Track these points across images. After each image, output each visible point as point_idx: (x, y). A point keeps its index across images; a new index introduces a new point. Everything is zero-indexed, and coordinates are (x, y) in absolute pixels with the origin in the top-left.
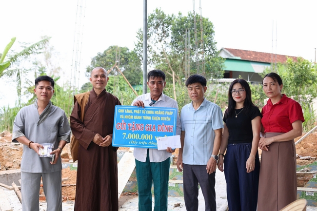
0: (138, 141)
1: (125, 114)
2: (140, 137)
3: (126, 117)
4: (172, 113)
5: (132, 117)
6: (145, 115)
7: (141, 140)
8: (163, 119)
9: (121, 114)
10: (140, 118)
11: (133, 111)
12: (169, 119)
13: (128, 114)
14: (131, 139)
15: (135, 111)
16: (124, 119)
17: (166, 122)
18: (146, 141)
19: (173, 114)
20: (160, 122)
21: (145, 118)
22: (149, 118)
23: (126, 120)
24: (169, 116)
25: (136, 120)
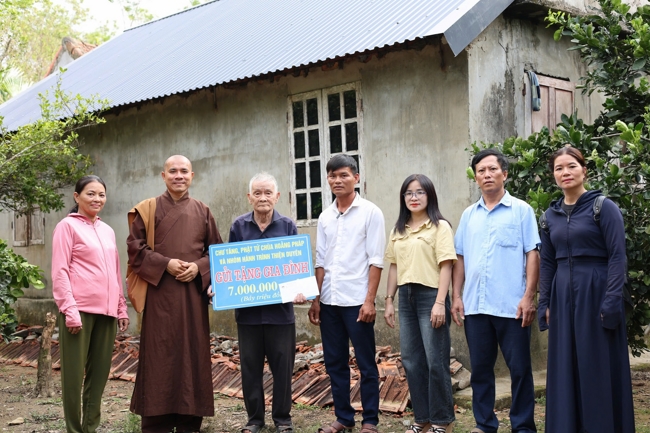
0: (255, 295)
1: (227, 256)
2: (257, 288)
3: (230, 261)
4: (303, 242)
5: (238, 260)
6: (260, 253)
7: (260, 294)
8: (289, 254)
9: (221, 257)
10: (252, 258)
11: (239, 250)
12: (300, 253)
13: (232, 256)
14: (244, 294)
15: (242, 249)
16: (227, 265)
17: (296, 259)
18: (268, 293)
19: (305, 245)
20: (286, 259)
21: (261, 257)
22: (267, 257)
23: (231, 266)
24: (299, 248)
25: (248, 264)
